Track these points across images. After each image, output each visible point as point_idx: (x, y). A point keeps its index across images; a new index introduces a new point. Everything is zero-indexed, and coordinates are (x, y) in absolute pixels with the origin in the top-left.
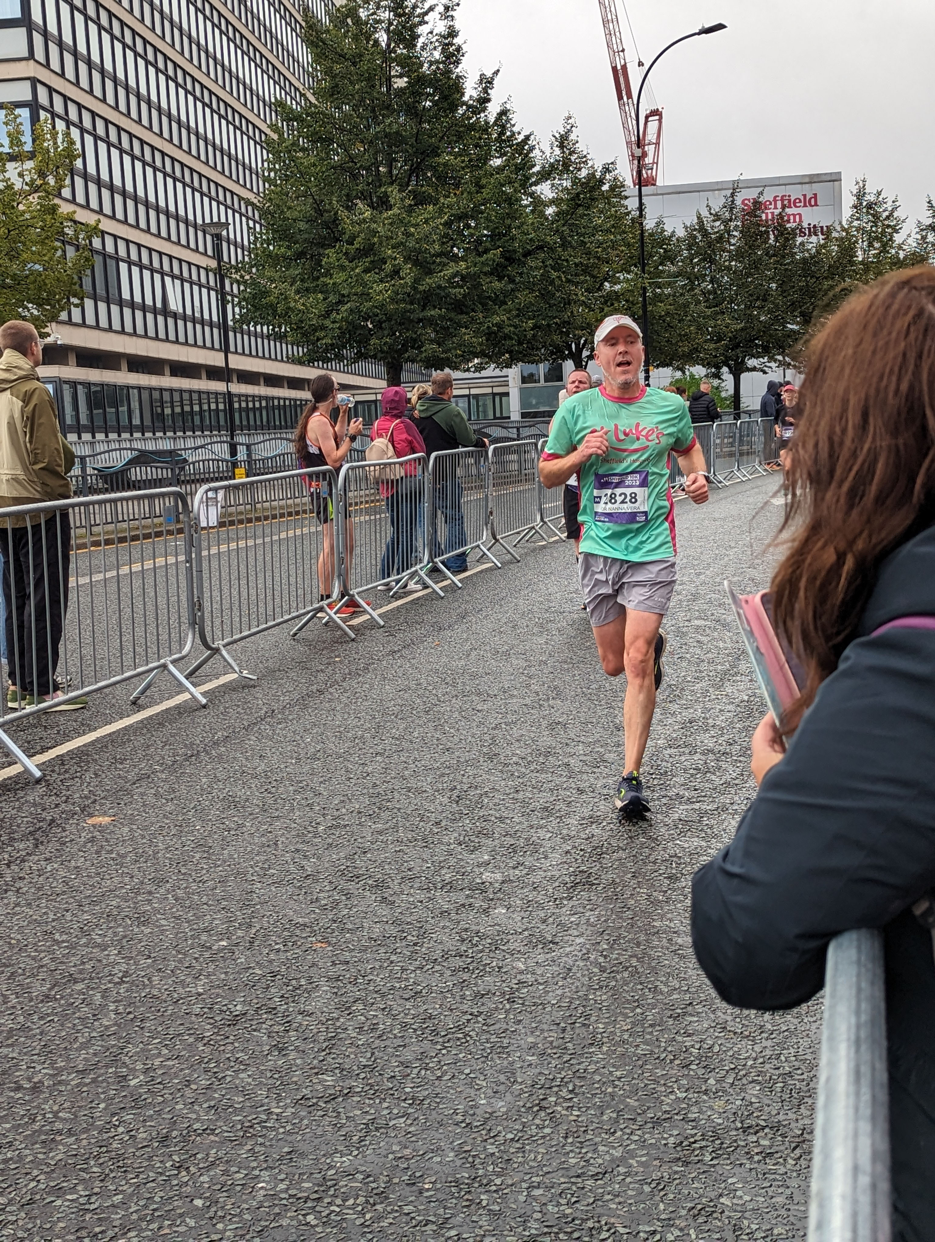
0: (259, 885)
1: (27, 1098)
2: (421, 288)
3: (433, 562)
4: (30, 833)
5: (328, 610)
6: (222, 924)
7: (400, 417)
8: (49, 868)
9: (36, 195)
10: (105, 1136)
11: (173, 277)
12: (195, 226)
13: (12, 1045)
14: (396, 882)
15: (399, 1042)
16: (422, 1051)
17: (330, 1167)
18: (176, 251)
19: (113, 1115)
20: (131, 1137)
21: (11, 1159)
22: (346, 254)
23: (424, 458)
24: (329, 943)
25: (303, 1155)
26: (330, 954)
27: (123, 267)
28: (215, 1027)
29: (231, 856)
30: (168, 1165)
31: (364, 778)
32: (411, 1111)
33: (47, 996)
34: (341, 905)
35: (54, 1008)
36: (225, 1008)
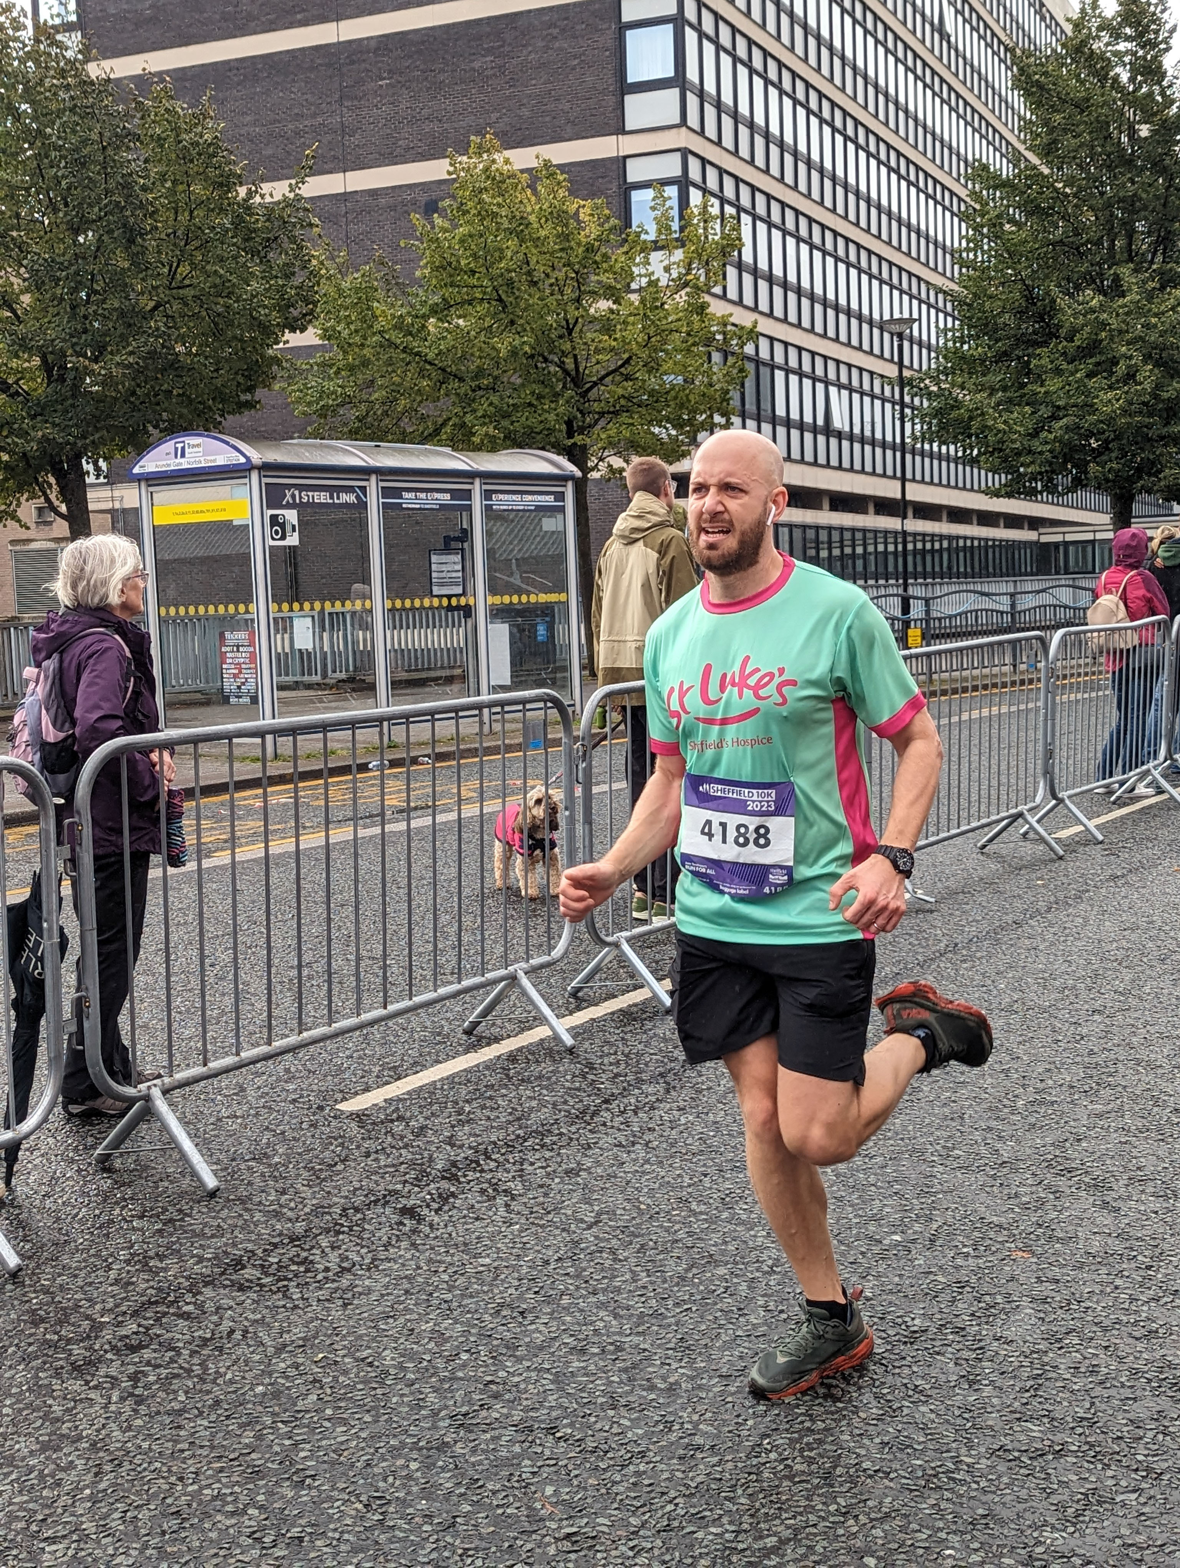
0: (941, 1169)
1: (661, 1401)
2: (1165, 395)
3: (1172, 759)
4: (661, 1075)
5: (1029, 817)
6: (896, 1213)
7: (1137, 568)
8: (683, 1120)
9: (683, 293)
10: (755, 1461)
11: (840, 386)
12: (871, 323)
13: (643, 1333)
14: (1121, 1183)
15: (1128, 1393)
16: (1159, 1408)
17: (1039, 1543)
18: (845, 354)
19: (765, 1436)
20: (786, 1466)
21: (644, 1472)
22: (1064, 354)
23: (1165, 622)
24: (1033, 1253)
25: (1002, 1522)
26: (1034, 1267)
27: (779, 375)
28: (888, 1343)
29: (904, 1128)
30: (832, 1508)
31: (1077, 1042)
32: (1144, 1485)
33: (683, 1279)
34: (1048, 1206)
35: (692, 1295)
36: (900, 1320)
